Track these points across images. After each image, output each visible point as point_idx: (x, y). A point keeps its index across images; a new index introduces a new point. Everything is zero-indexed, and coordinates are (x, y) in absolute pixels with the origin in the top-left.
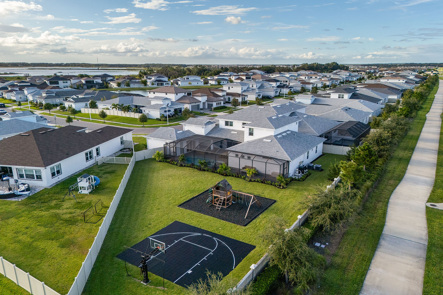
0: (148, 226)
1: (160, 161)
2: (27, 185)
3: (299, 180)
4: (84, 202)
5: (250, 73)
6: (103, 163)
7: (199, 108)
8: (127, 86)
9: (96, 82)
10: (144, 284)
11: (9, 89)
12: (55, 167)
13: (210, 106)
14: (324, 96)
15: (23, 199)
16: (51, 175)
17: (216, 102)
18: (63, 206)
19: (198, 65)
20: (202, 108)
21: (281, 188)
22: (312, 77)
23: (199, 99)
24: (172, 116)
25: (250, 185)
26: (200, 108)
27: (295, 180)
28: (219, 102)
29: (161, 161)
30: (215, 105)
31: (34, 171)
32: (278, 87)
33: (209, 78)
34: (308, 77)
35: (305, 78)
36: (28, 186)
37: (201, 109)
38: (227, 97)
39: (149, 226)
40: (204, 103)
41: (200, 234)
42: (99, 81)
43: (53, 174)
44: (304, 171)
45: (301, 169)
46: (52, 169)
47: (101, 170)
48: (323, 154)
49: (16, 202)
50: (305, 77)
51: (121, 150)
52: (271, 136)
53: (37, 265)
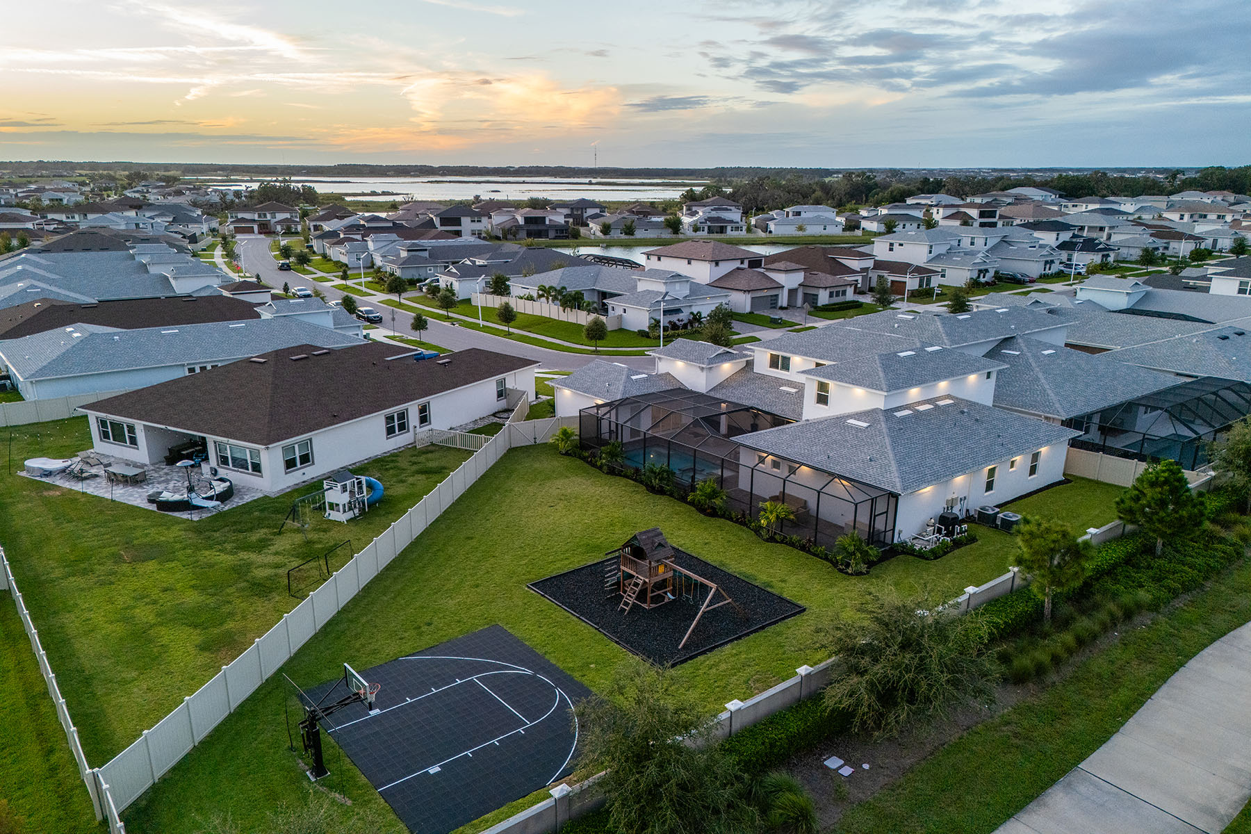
0: (420, 627)
1: (567, 454)
2: (228, 484)
3: (921, 555)
4: (320, 542)
5: (1005, 199)
6: (432, 444)
7: (776, 303)
8: (626, 234)
9: (550, 220)
10: (311, 777)
11: (342, 236)
12: (296, 446)
13: (811, 299)
14: (1192, 282)
15: (205, 515)
16: (282, 465)
17: (828, 291)
18: (273, 545)
19: (853, 173)
20: (785, 304)
21: (847, 573)
22: (1205, 216)
23: (780, 278)
24: (685, 326)
25: (760, 551)
26: (779, 304)
27: (908, 554)
28: (841, 289)
29: (570, 455)
30: (824, 298)
31: (248, 451)
32: (1063, 246)
33: (864, 213)
34: (1192, 216)
35: (1181, 219)
36: (231, 487)
37: (782, 308)
38: (874, 276)
39: (424, 628)
40: (792, 292)
41: (529, 672)
42: (559, 218)
43: (290, 464)
44: (953, 528)
45: (946, 522)
46: (288, 449)
47: (415, 463)
48: (1068, 480)
49: (185, 523)
50: (1182, 215)
51: (494, 415)
52: (874, 411)
53: (124, 682)
